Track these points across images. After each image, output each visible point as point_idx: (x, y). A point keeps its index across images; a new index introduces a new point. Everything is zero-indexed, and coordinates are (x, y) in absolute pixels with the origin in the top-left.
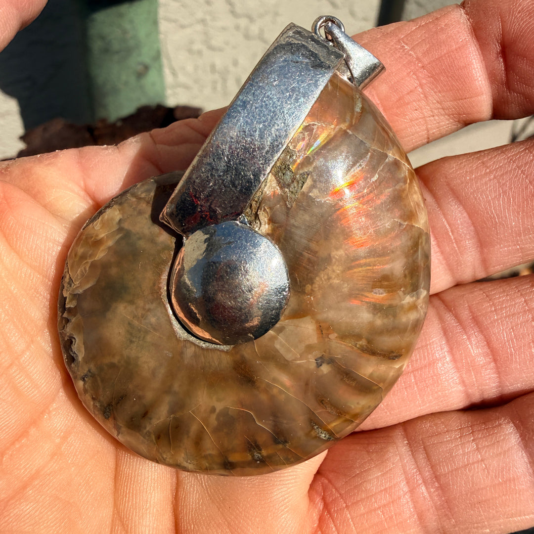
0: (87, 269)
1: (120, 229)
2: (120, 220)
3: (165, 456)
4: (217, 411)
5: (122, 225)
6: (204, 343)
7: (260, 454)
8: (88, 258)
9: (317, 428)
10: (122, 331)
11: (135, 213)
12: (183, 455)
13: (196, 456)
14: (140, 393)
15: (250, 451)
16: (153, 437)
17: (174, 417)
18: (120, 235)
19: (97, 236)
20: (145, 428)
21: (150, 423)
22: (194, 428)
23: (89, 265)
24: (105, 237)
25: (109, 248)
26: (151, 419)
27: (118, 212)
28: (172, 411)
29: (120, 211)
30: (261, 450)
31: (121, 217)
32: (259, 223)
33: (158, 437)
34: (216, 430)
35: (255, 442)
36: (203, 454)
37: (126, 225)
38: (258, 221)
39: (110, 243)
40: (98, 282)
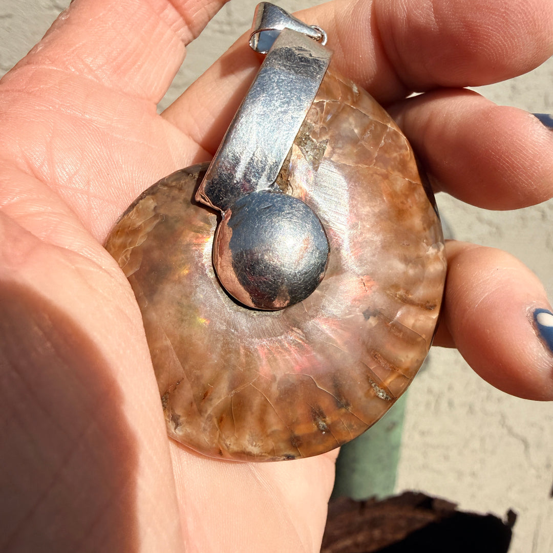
0: (129, 256)
1: (156, 216)
2: (155, 208)
3: (228, 443)
4: (278, 379)
5: (158, 211)
6: (255, 313)
7: (325, 422)
8: (128, 246)
9: (375, 386)
10: (172, 311)
11: (170, 199)
12: (247, 437)
13: (262, 436)
14: (198, 373)
15: (315, 419)
16: (215, 420)
17: (235, 394)
18: (158, 221)
19: (134, 224)
20: (206, 411)
21: (211, 405)
22: (256, 402)
23: (130, 252)
24: (143, 224)
25: (149, 234)
26: (211, 400)
27: (152, 201)
28: (232, 387)
29: (153, 199)
30: (325, 418)
31: (156, 205)
32: (291, 188)
33: (220, 420)
34: (279, 400)
35: (319, 408)
36: (269, 431)
37: (162, 211)
38: (290, 187)
39: (149, 229)
40: (141, 267)
